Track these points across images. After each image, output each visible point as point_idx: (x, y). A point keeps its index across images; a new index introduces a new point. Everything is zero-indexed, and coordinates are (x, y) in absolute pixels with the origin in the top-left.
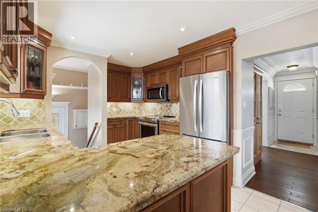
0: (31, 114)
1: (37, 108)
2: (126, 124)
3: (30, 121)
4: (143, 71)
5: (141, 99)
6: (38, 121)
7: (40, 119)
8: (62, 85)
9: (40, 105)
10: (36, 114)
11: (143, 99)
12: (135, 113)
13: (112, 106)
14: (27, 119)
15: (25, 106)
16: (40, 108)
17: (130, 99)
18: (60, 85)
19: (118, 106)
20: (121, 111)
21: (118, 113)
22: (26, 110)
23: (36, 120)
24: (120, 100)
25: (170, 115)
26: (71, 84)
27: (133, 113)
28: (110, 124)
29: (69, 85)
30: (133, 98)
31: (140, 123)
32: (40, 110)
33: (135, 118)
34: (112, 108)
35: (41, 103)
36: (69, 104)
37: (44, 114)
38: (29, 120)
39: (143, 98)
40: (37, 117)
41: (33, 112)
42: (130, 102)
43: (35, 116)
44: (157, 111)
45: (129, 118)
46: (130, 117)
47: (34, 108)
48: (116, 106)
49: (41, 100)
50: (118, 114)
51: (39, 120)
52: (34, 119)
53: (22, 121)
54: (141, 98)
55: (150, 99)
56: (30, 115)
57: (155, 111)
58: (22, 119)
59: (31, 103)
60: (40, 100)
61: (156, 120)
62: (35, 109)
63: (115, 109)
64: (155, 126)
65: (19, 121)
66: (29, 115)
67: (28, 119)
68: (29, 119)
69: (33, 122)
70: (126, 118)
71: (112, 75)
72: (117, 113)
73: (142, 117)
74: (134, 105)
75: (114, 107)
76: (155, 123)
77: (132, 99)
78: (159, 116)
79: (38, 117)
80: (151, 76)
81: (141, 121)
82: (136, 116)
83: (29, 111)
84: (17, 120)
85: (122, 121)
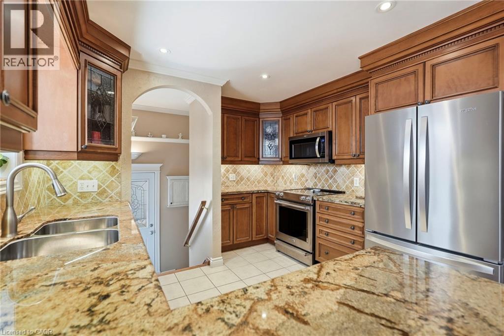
0: (99, 187)
1: (108, 175)
2: (252, 203)
3: (98, 198)
4: (281, 111)
5: (278, 160)
6: (110, 199)
7: (113, 194)
8: (150, 137)
9: (113, 171)
10: (107, 187)
11: (281, 159)
12: (266, 182)
13: (227, 171)
14: (93, 195)
15: (90, 172)
16: (112, 176)
17: (259, 159)
18: (148, 136)
19: (238, 171)
20: (242, 179)
21: (238, 182)
22: (91, 179)
23: (106, 197)
24: (241, 160)
25: (334, 188)
26: (163, 136)
27: (262, 183)
28: (225, 202)
29: (161, 137)
30: (263, 157)
31: (278, 202)
32: (113, 179)
33: (268, 192)
34: (229, 175)
35: (115, 168)
36: (160, 167)
37: (120, 187)
38: (95, 196)
39: (280, 157)
40: (108, 192)
41: (102, 183)
42: (258, 164)
43: (105, 190)
44: (307, 180)
45: (258, 192)
47: (103, 176)
48: (235, 171)
49: (115, 162)
50: (238, 185)
51: (111, 197)
52: (103, 195)
53: (85, 197)
54: (277, 156)
55: (295, 158)
56: (98, 189)
57: (304, 179)
58: (86, 195)
59: (98, 168)
60: (113, 163)
61: (309, 199)
62: (105, 178)
63: (232, 177)
64: (308, 210)
65: (81, 198)
66: (96, 189)
67: (94, 194)
68: (96, 195)
69: (102, 200)
70: (252, 193)
71: (227, 117)
72: (237, 183)
73: (281, 192)
74: (265, 168)
75: (231, 173)
76: (309, 205)
77: (261, 159)
78: (312, 191)
79: (109, 191)
80: (296, 116)
81: (278, 198)
82: (269, 189)
83: (95, 182)
84: (78, 196)
85: (245, 198)
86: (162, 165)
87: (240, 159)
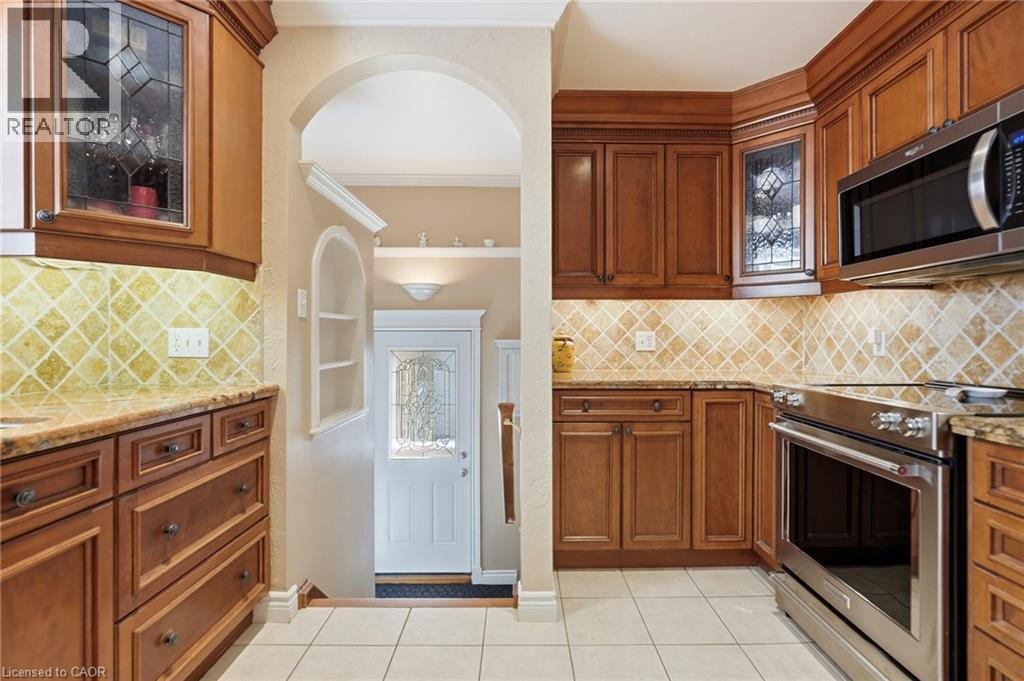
0: (213, 346)
1: (232, 315)
2: (691, 421)
3: (210, 373)
4: (813, 100)
5: (803, 276)
6: (236, 379)
7: (243, 367)
8: (459, 246)
9: (243, 308)
10: (229, 346)
11: (814, 273)
12: (765, 359)
13: (630, 322)
14: (199, 366)
15: (192, 308)
16: (242, 320)
17: (730, 278)
19: (663, 322)
20: (678, 346)
21: (663, 357)
22: (196, 325)
23: (228, 374)
24: (666, 285)
26: (487, 241)
27: (751, 362)
29: (483, 245)
30: (744, 273)
31: (782, 427)
32: (243, 326)
33: (754, 391)
34: (634, 335)
35: (248, 298)
36: (482, 317)
37: (258, 349)
38: (205, 368)
39: (810, 266)
40: (231, 360)
41: (219, 336)
42: (729, 296)
43: (226, 354)
44: (932, 352)
45: (712, 388)
46: (715, 383)
47: (221, 318)
48: (653, 323)
49: (246, 282)
50: (664, 366)
51: (239, 375)
52: (221, 366)
53: (184, 371)
54: (797, 265)
56: (210, 354)
57: (915, 348)
58: (186, 366)
59: (211, 297)
60: (244, 284)
61: (927, 428)
62: (227, 324)
63: (644, 339)
65: (176, 373)
66: (204, 351)
67: (203, 365)
68: (207, 365)
69: (218, 381)
70: (693, 390)
71: (616, 155)
72: (660, 358)
74: (761, 315)
75: (641, 328)
77: (738, 279)
78: (954, 392)
79: (235, 359)
80: (874, 94)
81: (790, 413)
82: (760, 378)
83: (202, 333)
84: (172, 367)
85: (662, 404)
86: (483, 311)
87: (660, 281)
